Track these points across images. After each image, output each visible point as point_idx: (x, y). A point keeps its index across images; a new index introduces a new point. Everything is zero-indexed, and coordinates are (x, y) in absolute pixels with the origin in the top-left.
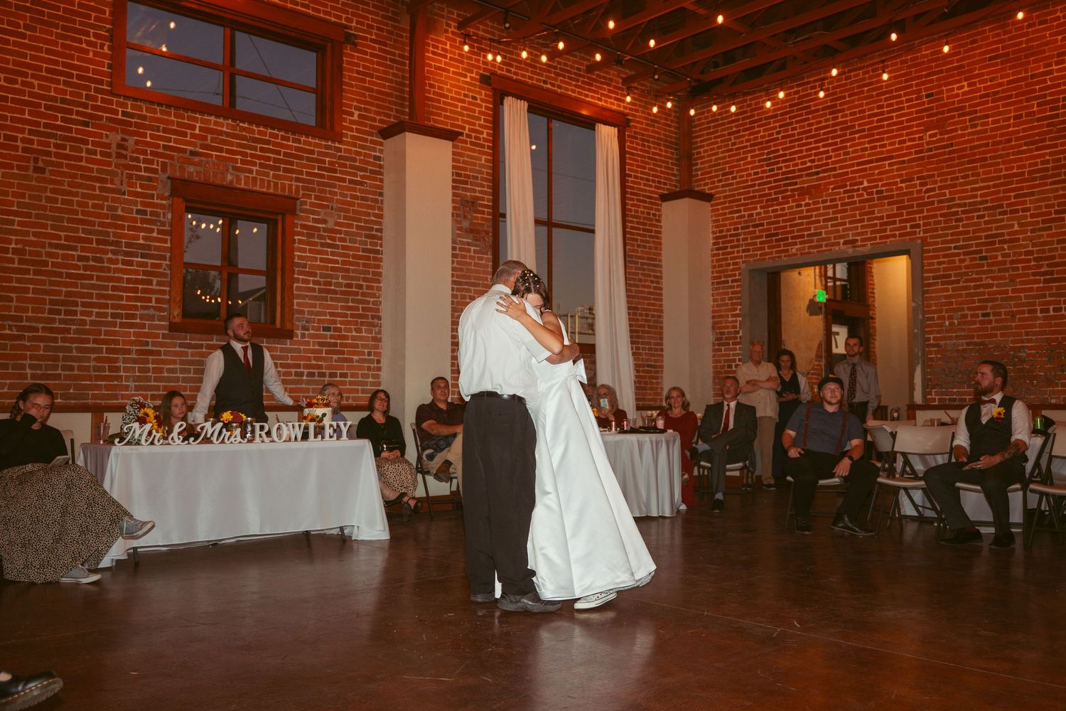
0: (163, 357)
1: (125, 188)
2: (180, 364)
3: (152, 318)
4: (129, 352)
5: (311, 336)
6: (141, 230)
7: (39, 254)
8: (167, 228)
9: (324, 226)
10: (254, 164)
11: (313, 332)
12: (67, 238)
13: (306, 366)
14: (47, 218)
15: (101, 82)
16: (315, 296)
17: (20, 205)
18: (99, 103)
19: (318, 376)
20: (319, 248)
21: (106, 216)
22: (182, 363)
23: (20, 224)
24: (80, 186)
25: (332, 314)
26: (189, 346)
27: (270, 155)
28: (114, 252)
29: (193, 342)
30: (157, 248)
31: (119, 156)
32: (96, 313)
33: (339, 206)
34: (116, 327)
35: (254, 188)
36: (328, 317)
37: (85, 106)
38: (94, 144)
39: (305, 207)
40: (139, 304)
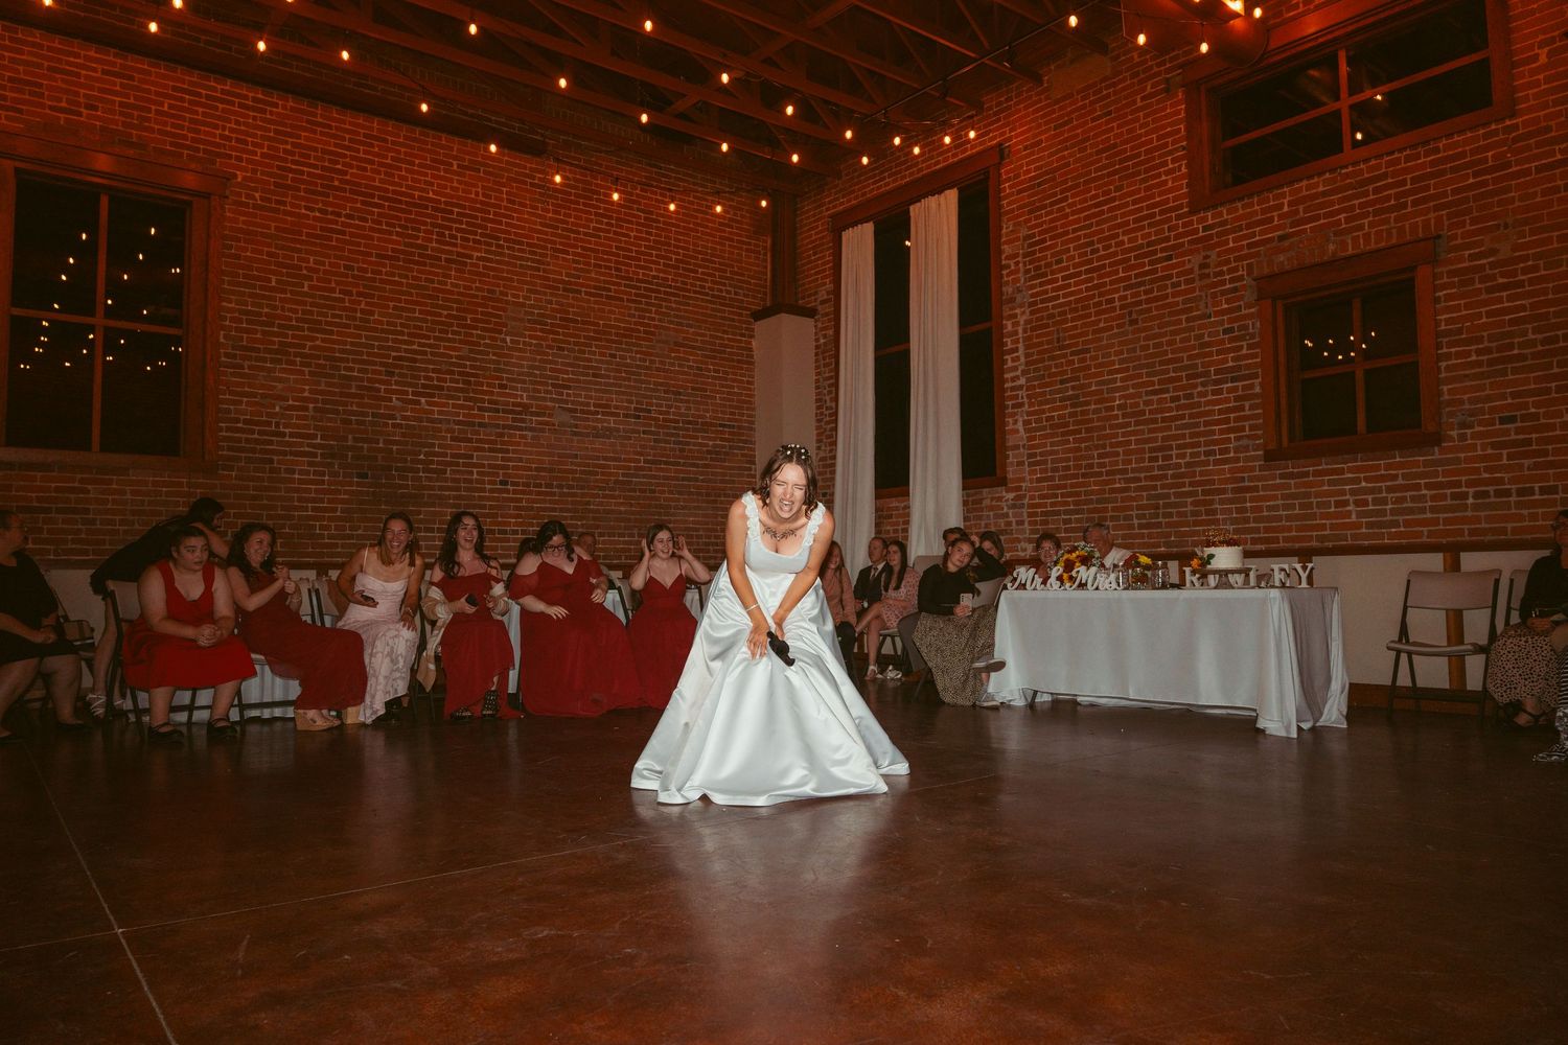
0: (1261, 493)
1: (1211, 310)
2: (1282, 499)
3: (1246, 449)
4: (1224, 491)
5: (1475, 436)
6: (1229, 350)
7: (1137, 404)
8: (1257, 340)
9: (1491, 259)
10: (1365, 215)
11: (1482, 429)
12: (1160, 382)
13: (1469, 484)
14: (1141, 367)
15: (1181, 207)
16: (1483, 373)
17: (1122, 361)
18: (1181, 230)
19: (1495, 496)
20: (1484, 296)
21: (1193, 348)
22: (1285, 497)
23: (1122, 380)
24: (1168, 324)
25: (1514, 395)
26: (1291, 476)
27: (1385, 193)
28: (1203, 384)
29: (1295, 470)
30: (1248, 367)
31: (1203, 277)
32: (1191, 453)
33: (1519, 217)
34: (1209, 465)
35: (1368, 248)
36: (1510, 401)
37: (1168, 239)
38: (1179, 275)
39: (1454, 242)
40: (1232, 436)
